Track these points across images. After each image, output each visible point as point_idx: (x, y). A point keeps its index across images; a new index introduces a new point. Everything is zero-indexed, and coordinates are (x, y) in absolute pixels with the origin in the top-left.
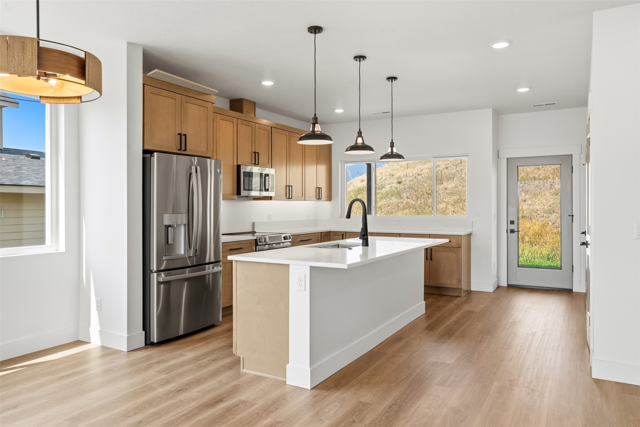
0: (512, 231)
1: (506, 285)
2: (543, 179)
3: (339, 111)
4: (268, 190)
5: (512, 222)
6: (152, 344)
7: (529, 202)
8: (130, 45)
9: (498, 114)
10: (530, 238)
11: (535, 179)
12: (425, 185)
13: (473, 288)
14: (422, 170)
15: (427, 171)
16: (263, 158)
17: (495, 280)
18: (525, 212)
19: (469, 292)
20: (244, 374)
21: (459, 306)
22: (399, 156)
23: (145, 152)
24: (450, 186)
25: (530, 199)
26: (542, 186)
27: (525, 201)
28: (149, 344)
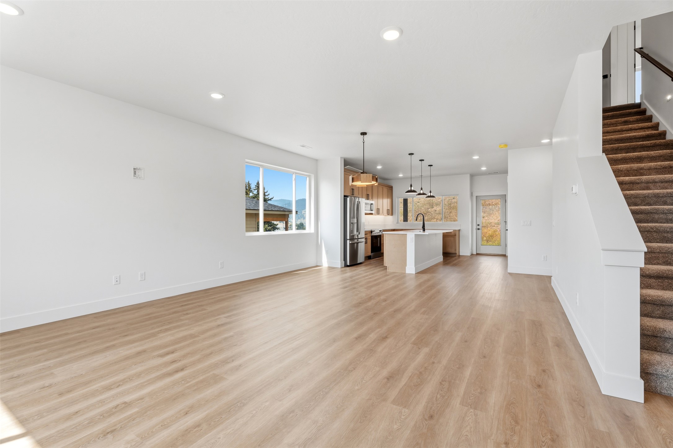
0: (478, 229)
1: (476, 254)
2: (495, 205)
3: (401, 175)
4: (372, 210)
5: (478, 225)
6: (348, 266)
7: (486, 218)
8: (341, 158)
9: (472, 176)
10: (487, 238)
11: (489, 204)
12: (423, 208)
13: (460, 255)
14: (420, 199)
15: (423, 200)
16: (370, 197)
17: (471, 251)
18: (484, 224)
19: (459, 256)
20: (389, 272)
21: (456, 259)
22: (433, 197)
23: (345, 196)
24: (438, 209)
25: (487, 216)
26: (494, 209)
27: (484, 217)
28: (346, 266)
